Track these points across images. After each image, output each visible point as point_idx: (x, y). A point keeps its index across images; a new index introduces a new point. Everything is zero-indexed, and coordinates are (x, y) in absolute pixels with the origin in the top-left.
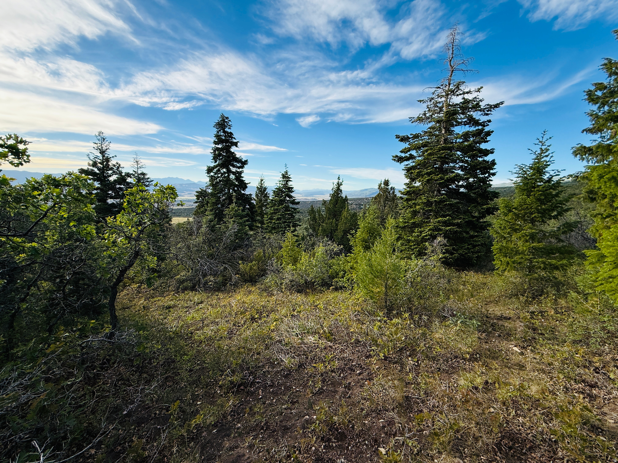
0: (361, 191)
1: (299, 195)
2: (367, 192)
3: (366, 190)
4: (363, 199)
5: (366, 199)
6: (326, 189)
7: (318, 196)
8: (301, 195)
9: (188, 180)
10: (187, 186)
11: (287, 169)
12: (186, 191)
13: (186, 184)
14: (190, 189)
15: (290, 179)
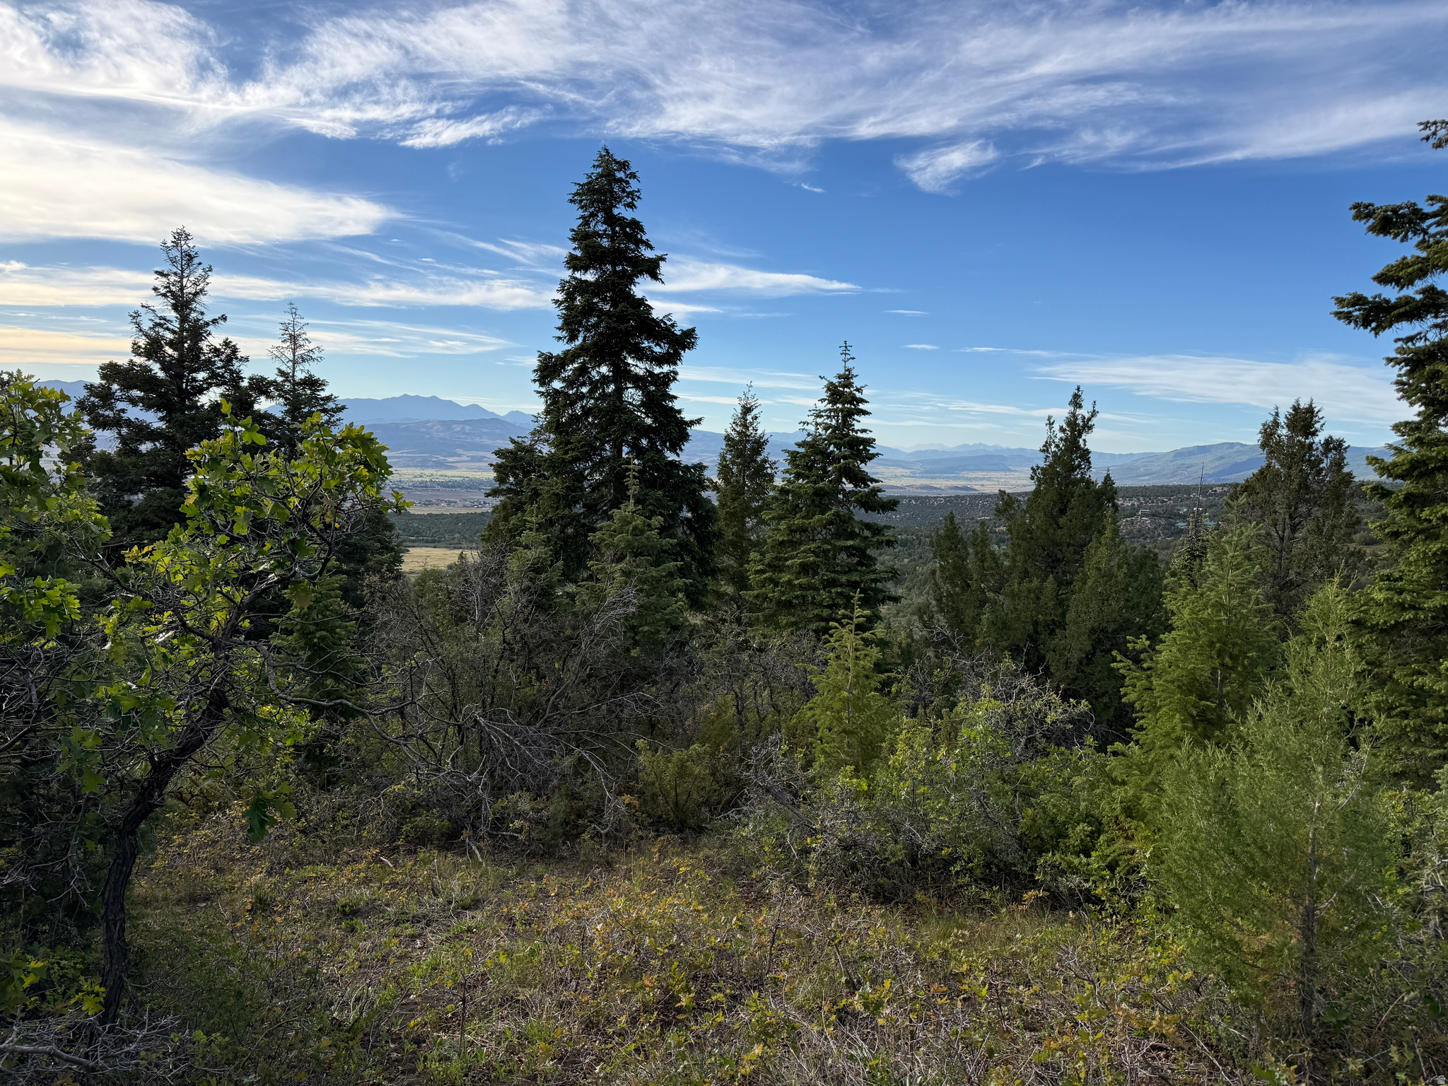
0: (1179, 454)
1: (900, 471)
2: (1209, 457)
3: (1203, 450)
4: (1187, 490)
5: (1204, 490)
6: (1014, 446)
7: (980, 474)
8: (907, 472)
9: (475, 407)
10: (468, 428)
11: (850, 364)
12: (466, 447)
13: (465, 422)
14: (478, 440)
15: (861, 406)
